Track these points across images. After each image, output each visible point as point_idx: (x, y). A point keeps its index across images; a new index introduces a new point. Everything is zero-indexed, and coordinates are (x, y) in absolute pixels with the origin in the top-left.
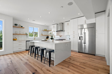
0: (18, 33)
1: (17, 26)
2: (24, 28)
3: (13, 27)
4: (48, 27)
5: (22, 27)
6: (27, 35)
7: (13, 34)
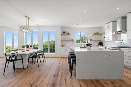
0: (66, 40)
1: (65, 33)
2: (70, 34)
3: (61, 34)
4: (101, 28)
5: (68, 33)
6: (72, 41)
7: (61, 41)
